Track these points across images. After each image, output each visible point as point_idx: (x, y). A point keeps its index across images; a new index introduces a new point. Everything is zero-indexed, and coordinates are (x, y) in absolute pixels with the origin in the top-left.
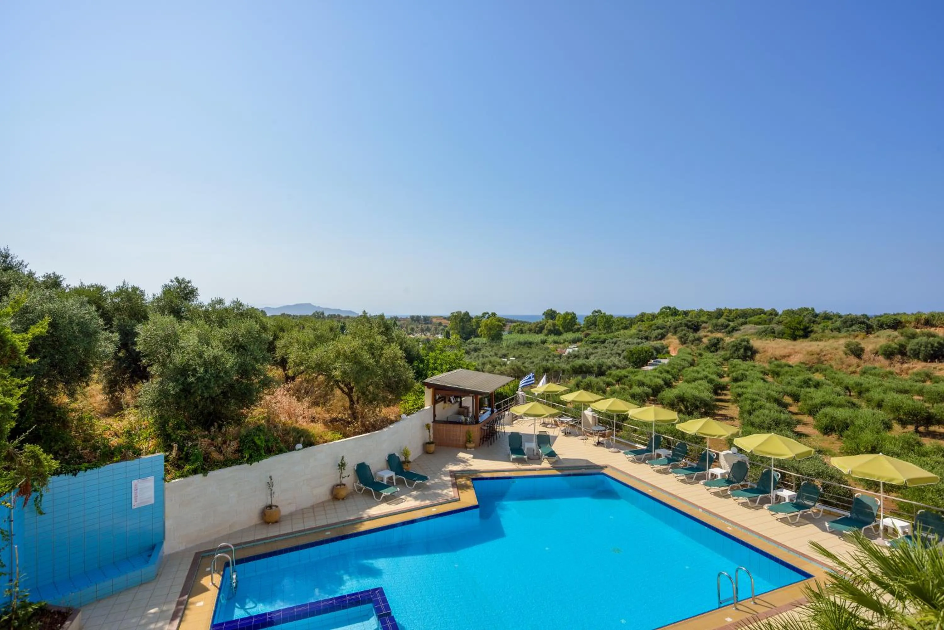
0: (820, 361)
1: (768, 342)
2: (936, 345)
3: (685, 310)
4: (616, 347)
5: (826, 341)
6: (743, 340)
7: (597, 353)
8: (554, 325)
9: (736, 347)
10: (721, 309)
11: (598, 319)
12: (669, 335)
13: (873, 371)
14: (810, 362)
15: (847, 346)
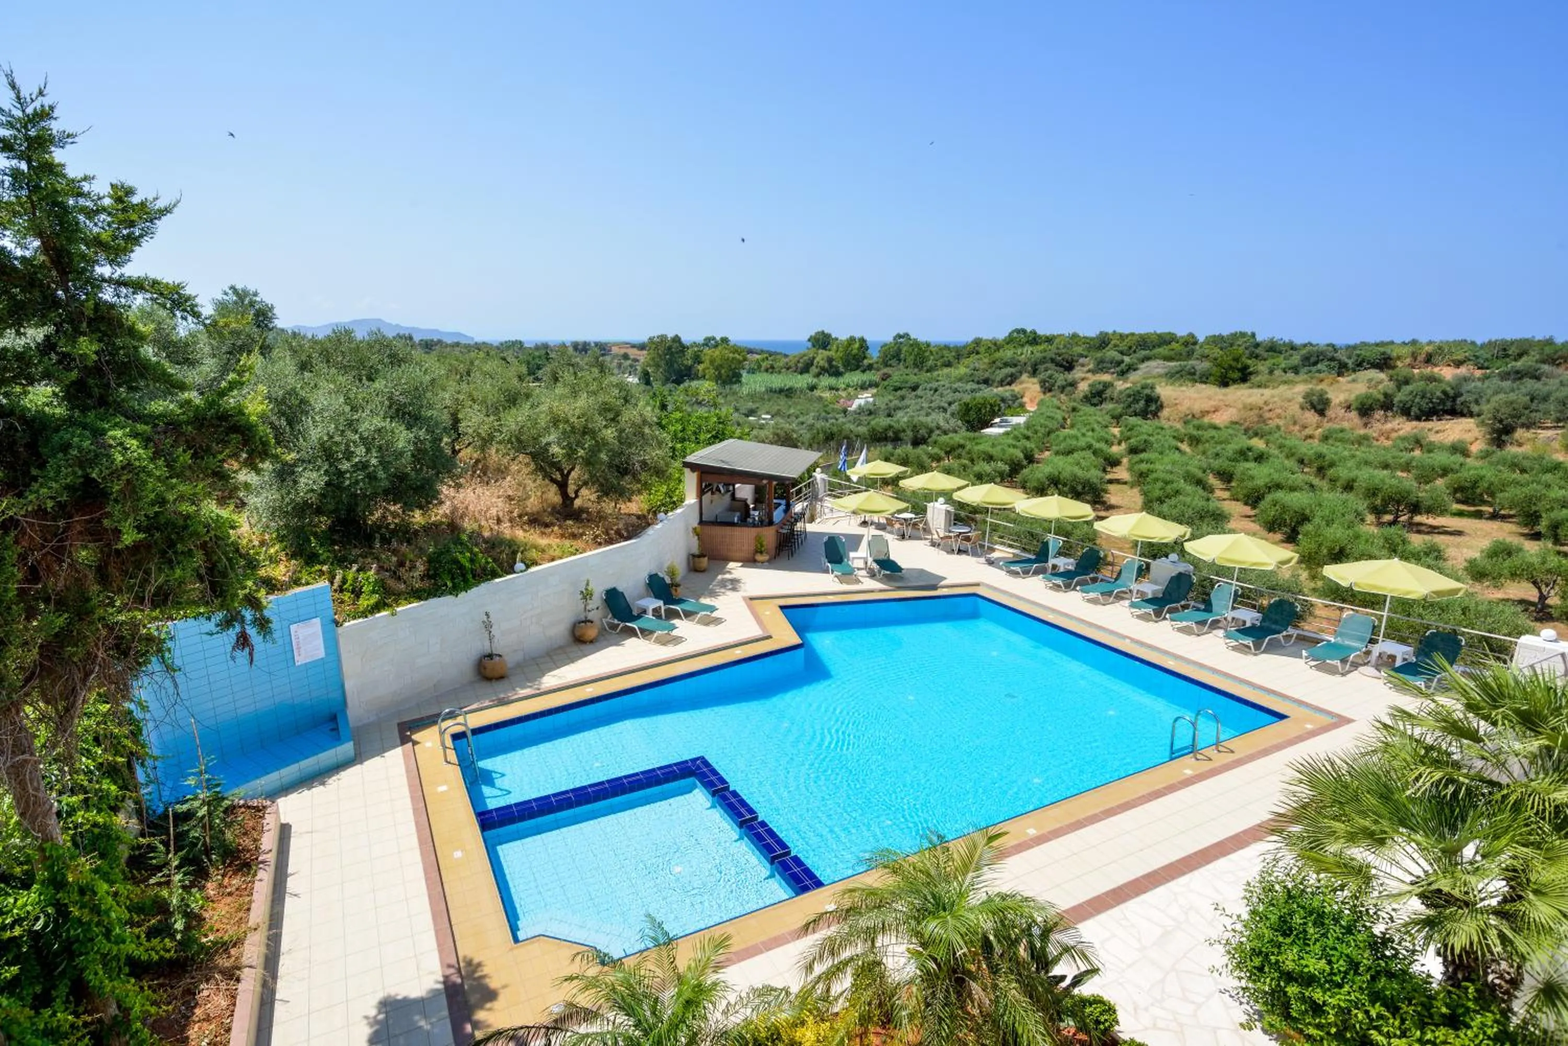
0: (1262, 419)
1: (1184, 388)
2: (1438, 394)
3: (1048, 334)
4: (936, 397)
5: (1274, 388)
6: (1144, 387)
7: (907, 407)
8: (830, 360)
9: (1134, 396)
10: (1107, 334)
11: (905, 349)
12: (1025, 377)
13: (1341, 435)
14: (1245, 420)
15: (1307, 396)
